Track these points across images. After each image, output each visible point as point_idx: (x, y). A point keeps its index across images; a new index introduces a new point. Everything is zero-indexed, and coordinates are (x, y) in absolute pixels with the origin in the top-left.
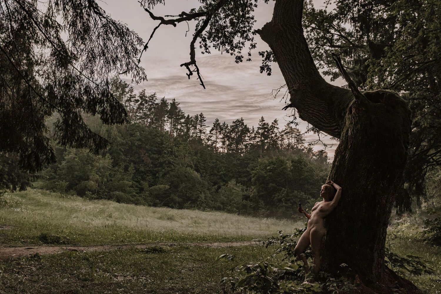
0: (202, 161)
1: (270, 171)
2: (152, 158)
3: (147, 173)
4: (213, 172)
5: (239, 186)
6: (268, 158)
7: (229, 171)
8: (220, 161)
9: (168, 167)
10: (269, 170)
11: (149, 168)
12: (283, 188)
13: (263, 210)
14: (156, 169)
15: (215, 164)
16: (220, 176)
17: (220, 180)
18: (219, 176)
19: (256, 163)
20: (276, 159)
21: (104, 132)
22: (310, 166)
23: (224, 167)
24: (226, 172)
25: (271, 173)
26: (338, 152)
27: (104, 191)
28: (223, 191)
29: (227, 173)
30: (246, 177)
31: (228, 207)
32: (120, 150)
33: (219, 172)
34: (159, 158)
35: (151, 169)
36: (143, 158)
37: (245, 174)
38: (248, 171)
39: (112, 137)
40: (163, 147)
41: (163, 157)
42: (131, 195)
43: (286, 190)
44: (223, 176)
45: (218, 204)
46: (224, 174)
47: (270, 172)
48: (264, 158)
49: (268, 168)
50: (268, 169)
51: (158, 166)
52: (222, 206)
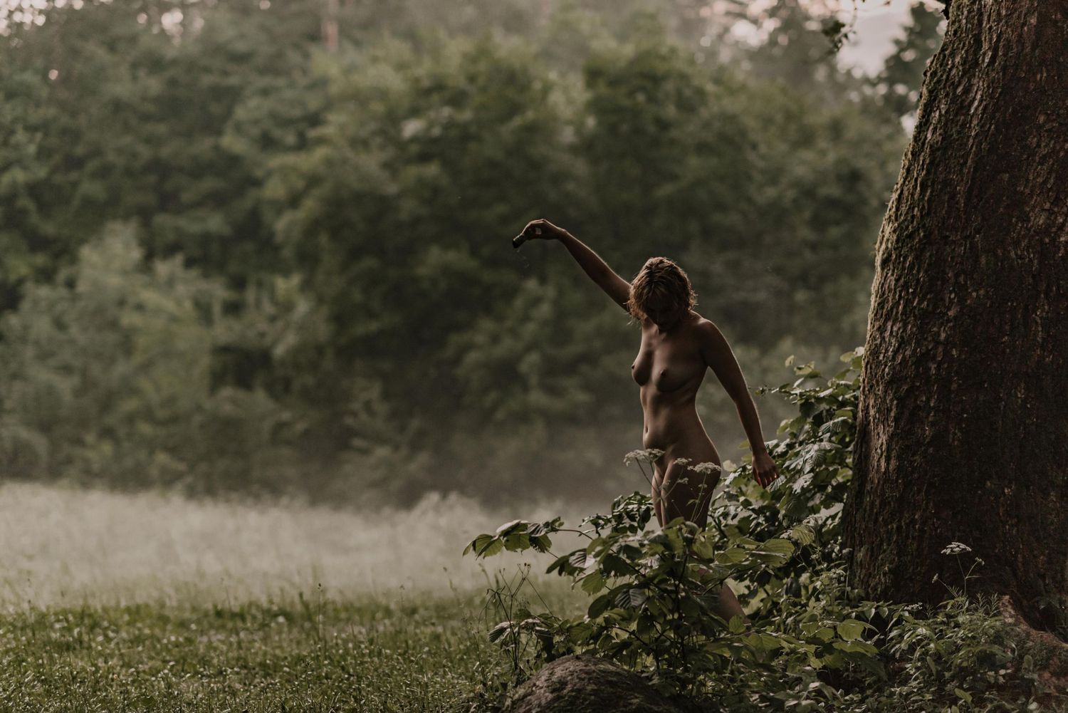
1: (427, 150)
5: (171, 283)
6: (400, 48)
7: (74, 163)
10: (414, 149)
12: (525, 274)
13: (382, 452)
19: (292, 85)
20: (472, 59)
22: (719, 104)
23: (31, 129)
24: (54, 171)
25: (432, 170)
26: (939, 81)
28: (42, 326)
29: (59, 179)
30: (217, 200)
37: (209, 184)
38: (234, 161)
43: (550, 292)
44: (24, 202)
46: (34, 190)
47: (424, 158)
48: (357, 44)
49: (411, 128)
50: (414, 139)
52: (39, 443)
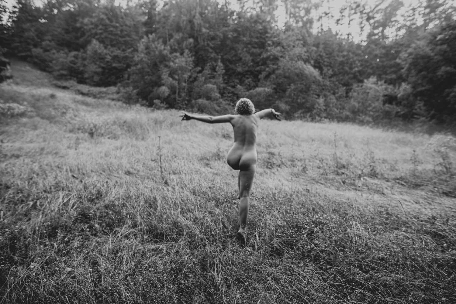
0: (327, 54)
2: (252, 54)
3: (247, 74)
4: (343, 69)
8: (353, 53)
9: (273, 64)
11: (249, 68)
14: (258, 68)
15: (346, 58)
16: (354, 74)
17: (353, 81)
18: (352, 74)
21: (185, 23)
27: (183, 100)
31: (362, 117)
32: (208, 45)
33: (351, 69)
34: (261, 53)
35: (251, 69)
36: (241, 56)
39: (196, 29)
40: (267, 37)
41: (267, 51)
42: (217, 103)
45: (346, 113)
51: (260, 64)
